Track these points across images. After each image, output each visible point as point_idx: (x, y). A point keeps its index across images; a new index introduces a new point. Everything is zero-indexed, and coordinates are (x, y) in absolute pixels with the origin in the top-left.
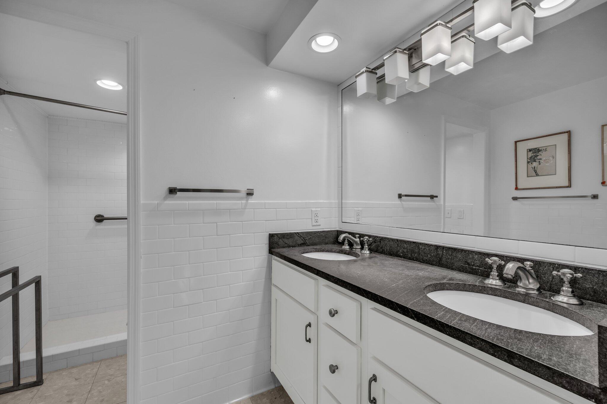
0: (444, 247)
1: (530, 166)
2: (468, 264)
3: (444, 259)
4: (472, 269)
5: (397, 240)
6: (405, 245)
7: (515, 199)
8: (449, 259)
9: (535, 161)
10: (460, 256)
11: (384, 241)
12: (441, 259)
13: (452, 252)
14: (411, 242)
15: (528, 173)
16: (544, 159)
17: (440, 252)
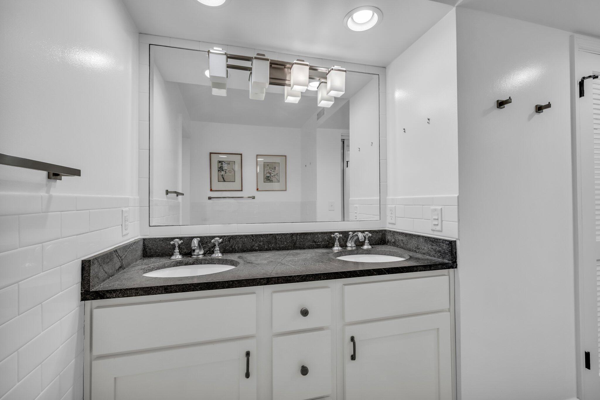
0: (298, 233)
1: (220, 174)
2: (315, 242)
3: (298, 243)
4: (317, 245)
5: (252, 235)
6: (261, 239)
7: (210, 198)
8: (301, 242)
9: (223, 171)
10: (309, 238)
11: (235, 239)
12: (295, 244)
13: (304, 236)
14: (267, 235)
15: (219, 179)
16: (229, 170)
17: (295, 238)
